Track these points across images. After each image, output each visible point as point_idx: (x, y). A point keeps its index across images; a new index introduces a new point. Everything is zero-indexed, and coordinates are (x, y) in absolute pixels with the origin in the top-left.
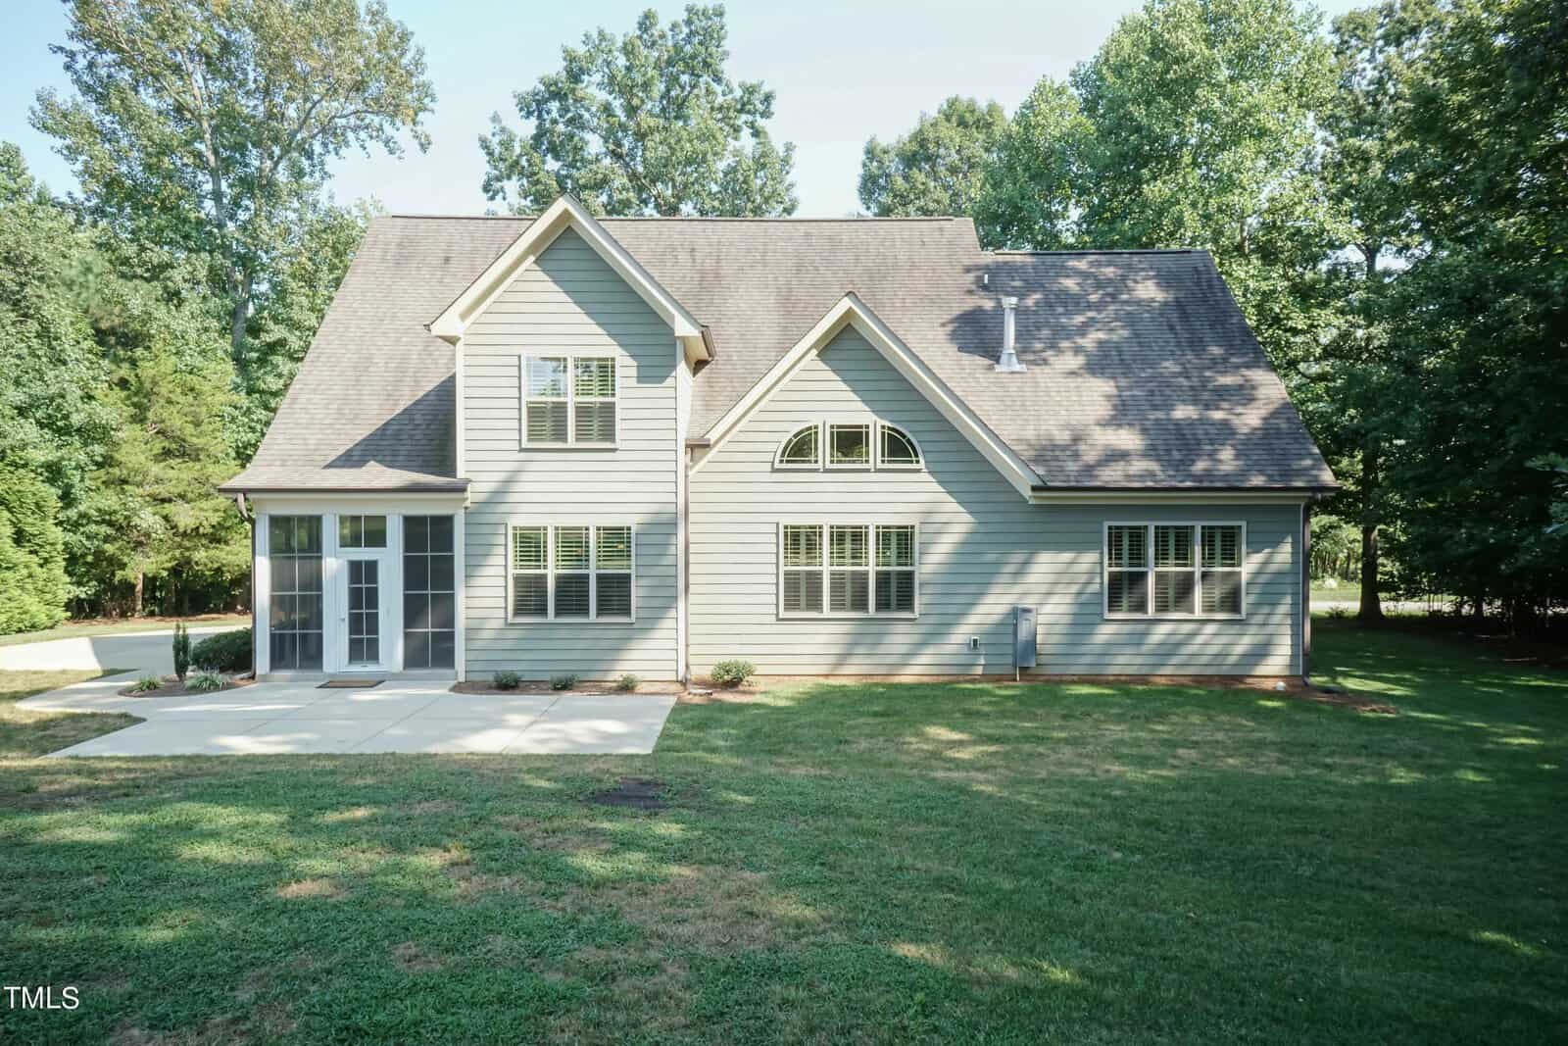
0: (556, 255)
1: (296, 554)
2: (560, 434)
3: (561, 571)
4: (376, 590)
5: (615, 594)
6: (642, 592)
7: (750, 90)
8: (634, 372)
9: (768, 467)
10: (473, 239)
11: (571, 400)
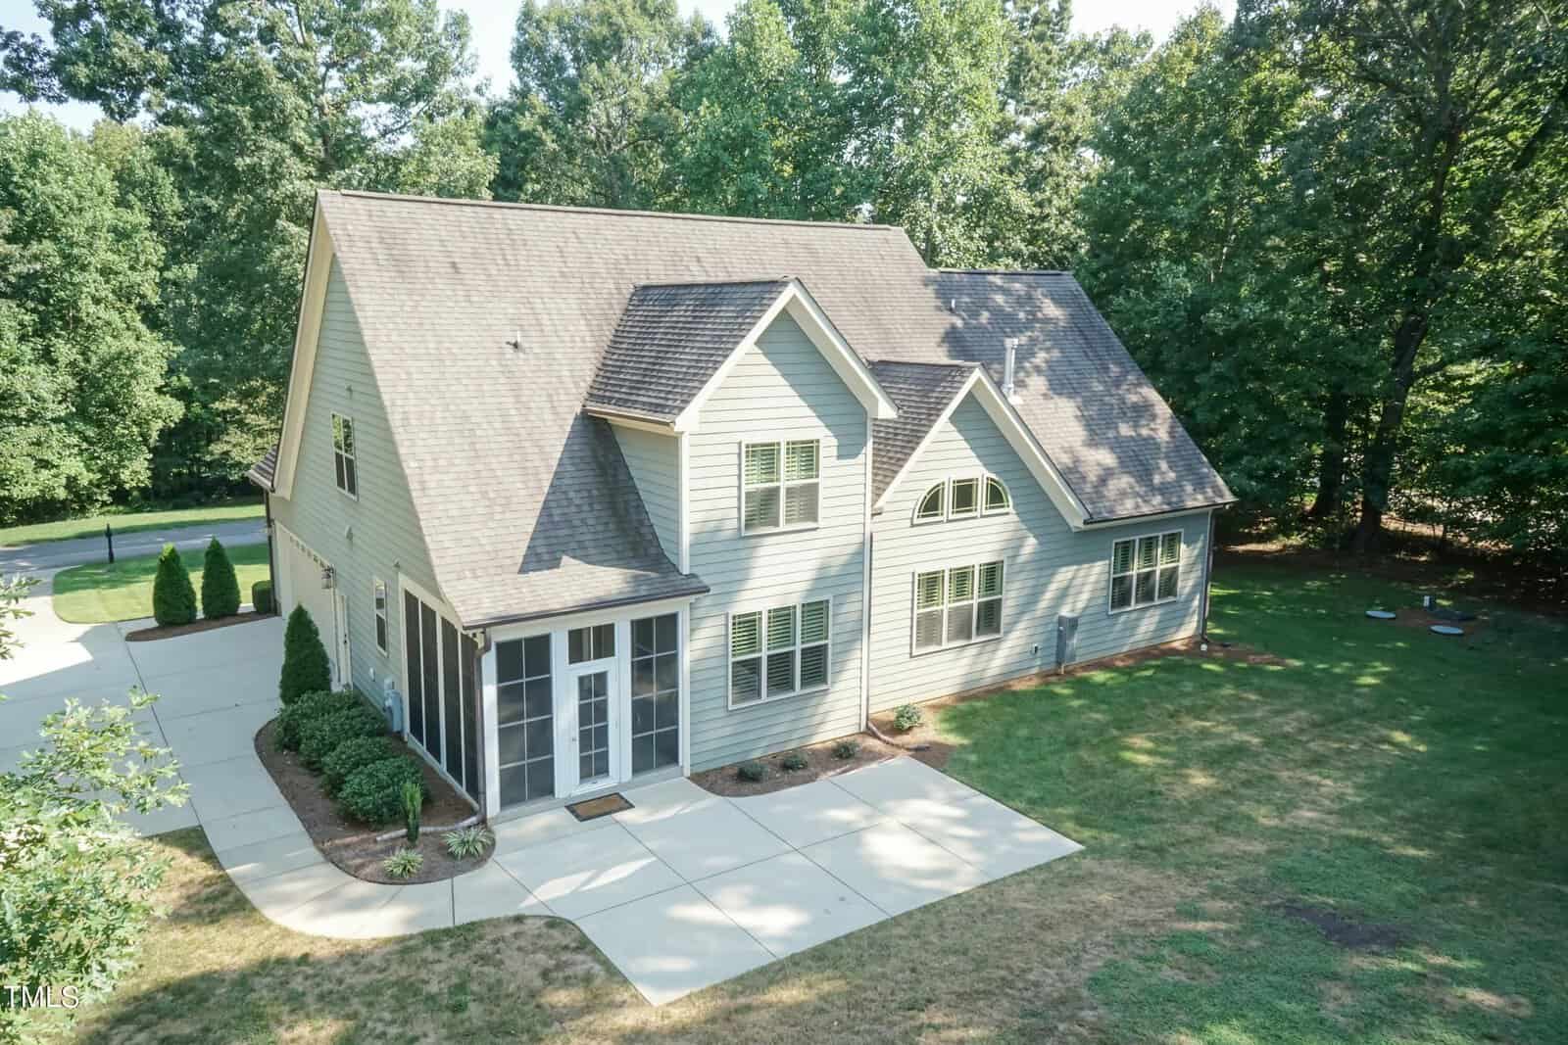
0: (774, 337)
1: (524, 680)
2: (774, 519)
3: (772, 652)
4: (605, 702)
5: (815, 666)
8: (834, 450)
9: (908, 523)
11: (783, 485)
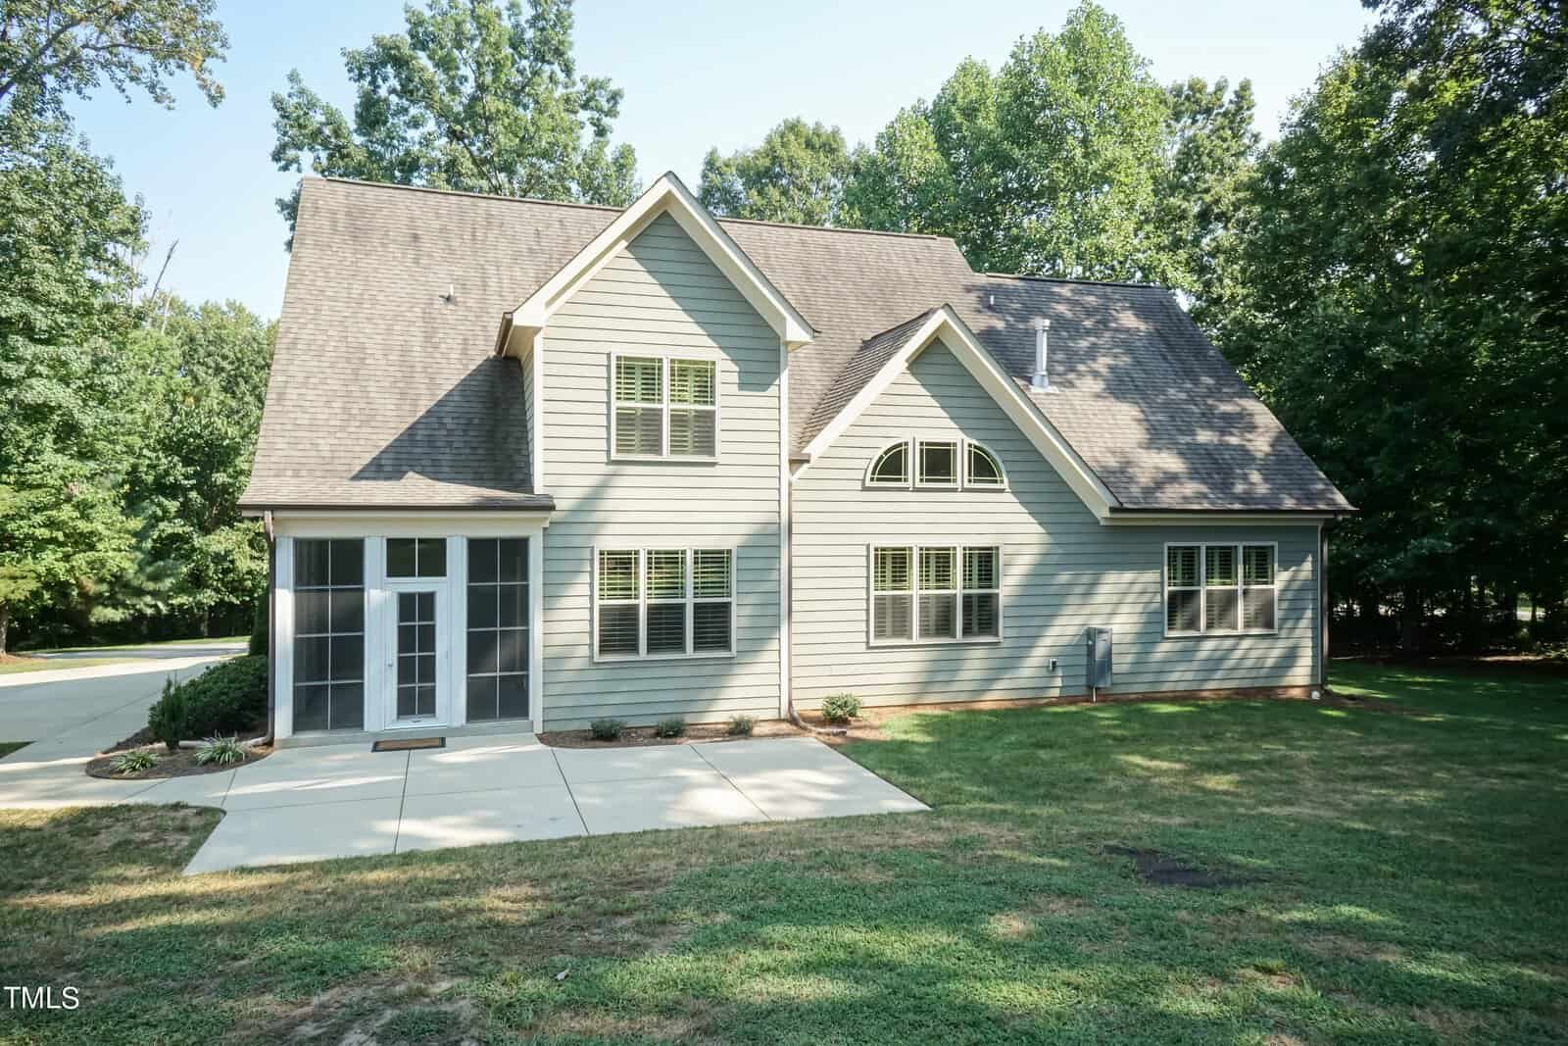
0: (652, 242)
1: (330, 587)
2: (655, 446)
3: (653, 601)
4: (433, 628)
5: (714, 626)
6: (745, 622)
7: (595, 85)
8: (735, 378)
9: (859, 485)
10: (438, 216)
11: (666, 407)
